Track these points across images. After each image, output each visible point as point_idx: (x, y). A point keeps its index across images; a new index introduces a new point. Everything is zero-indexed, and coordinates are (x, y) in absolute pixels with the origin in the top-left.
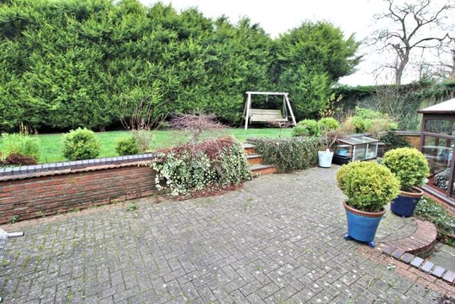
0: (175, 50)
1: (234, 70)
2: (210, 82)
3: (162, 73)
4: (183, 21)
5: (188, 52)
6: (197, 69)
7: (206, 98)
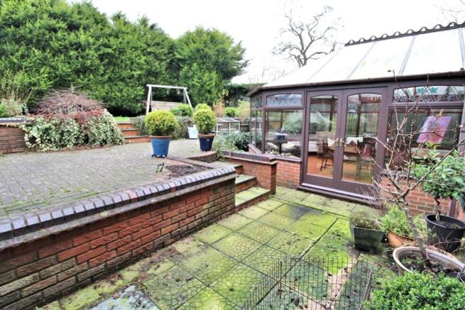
0: (65, 40)
1: (132, 63)
2: (107, 73)
3: (51, 60)
4: (72, 13)
5: (80, 43)
6: (90, 59)
7: (103, 87)
